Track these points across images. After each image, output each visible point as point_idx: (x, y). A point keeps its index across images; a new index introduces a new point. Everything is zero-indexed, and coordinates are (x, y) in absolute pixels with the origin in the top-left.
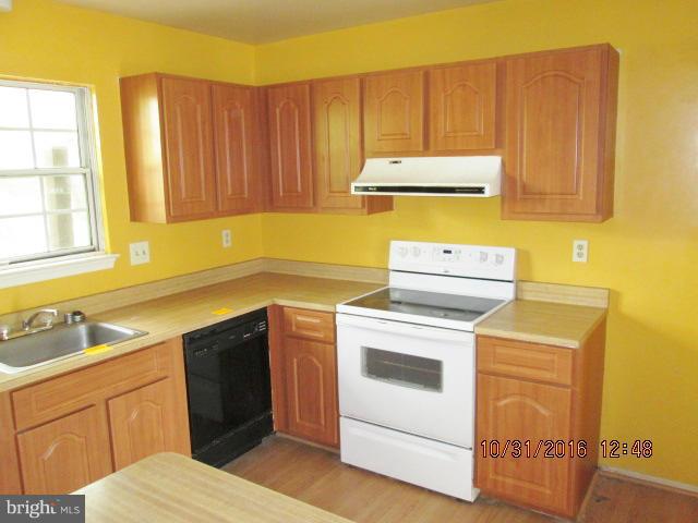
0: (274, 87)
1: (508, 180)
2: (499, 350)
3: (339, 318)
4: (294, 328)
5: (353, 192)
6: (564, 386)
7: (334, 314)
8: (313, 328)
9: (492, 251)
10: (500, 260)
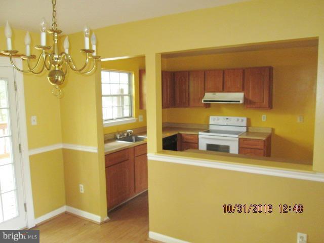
0: (177, 72)
1: (245, 99)
2: (245, 142)
3: (199, 136)
4: (185, 140)
5: (203, 102)
6: (262, 149)
7: (198, 135)
8: (191, 140)
9: (240, 118)
10: (242, 121)
